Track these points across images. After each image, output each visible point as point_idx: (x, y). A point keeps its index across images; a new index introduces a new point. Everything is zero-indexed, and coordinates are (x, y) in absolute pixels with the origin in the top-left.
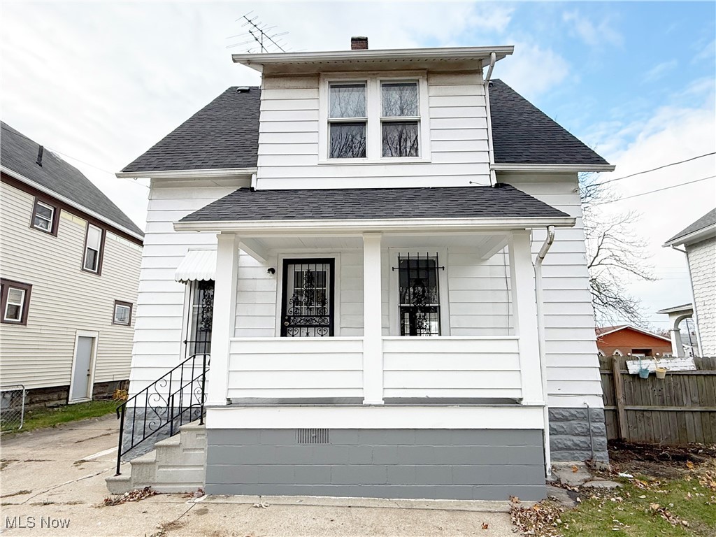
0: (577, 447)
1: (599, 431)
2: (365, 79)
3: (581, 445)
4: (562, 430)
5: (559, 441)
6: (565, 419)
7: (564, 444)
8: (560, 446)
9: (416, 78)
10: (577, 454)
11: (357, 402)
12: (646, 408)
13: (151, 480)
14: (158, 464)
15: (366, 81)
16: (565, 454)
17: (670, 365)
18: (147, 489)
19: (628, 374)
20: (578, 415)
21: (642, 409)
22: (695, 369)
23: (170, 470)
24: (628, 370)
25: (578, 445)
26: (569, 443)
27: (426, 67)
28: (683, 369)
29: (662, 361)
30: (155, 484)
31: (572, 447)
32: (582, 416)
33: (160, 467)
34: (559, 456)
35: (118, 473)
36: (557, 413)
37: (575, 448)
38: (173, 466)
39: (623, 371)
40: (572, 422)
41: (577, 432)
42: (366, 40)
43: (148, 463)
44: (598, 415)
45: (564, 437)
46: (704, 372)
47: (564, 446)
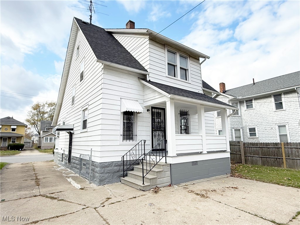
2: (176, 52)
9: (187, 56)
13: (156, 184)
14: (157, 178)
23: (161, 179)
27: (189, 54)
38: (162, 178)
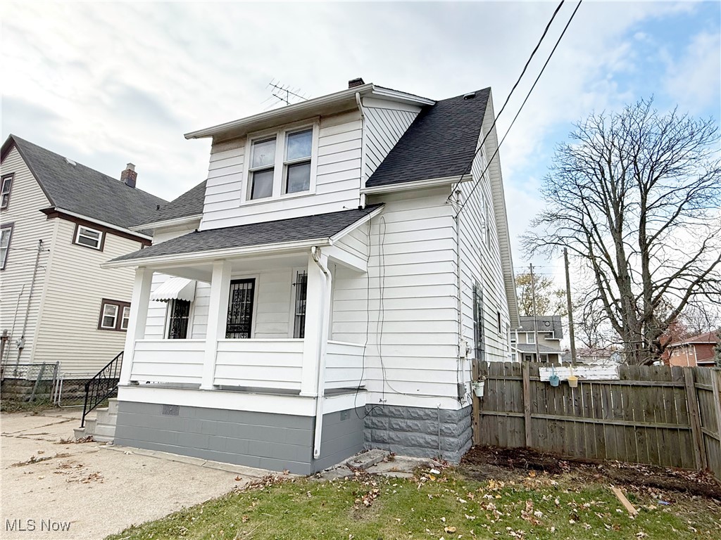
0: (428, 445)
1: (450, 432)
2: (274, 133)
3: (432, 443)
4: (416, 428)
5: (413, 438)
6: (420, 418)
7: (417, 441)
8: (413, 442)
9: (311, 124)
10: (429, 451)
11: (196, 388)
12: (558, 417)
13: (93, 432)
14: (97, 422)
15: (276, 134)
16: (418, 450)
17: (588, 373)
18: (89, 438)
19: (540, 381)
20: (432, 415)
21: (553, 418)
22: (618, 378)
24: (539, 377)
25: (429, 443)
26: (421, 441)
27: (319, 114)
28: (603, 377)
29: (580, 368)
30: (96, 435)
31: (424, 444)
32: (436, 416)
33: (98, 424)
34: (412, 452)
35: (82, 427)
36: (413, 412)
37: (426, 445)
39: (534, 378)
40: (426, 421)
41: (429, 431)
42: (361, 80)
43: (92, 421)
44: (450, 416)
45: (418, 434)
46: (628, 383)
47: (416, 443)
